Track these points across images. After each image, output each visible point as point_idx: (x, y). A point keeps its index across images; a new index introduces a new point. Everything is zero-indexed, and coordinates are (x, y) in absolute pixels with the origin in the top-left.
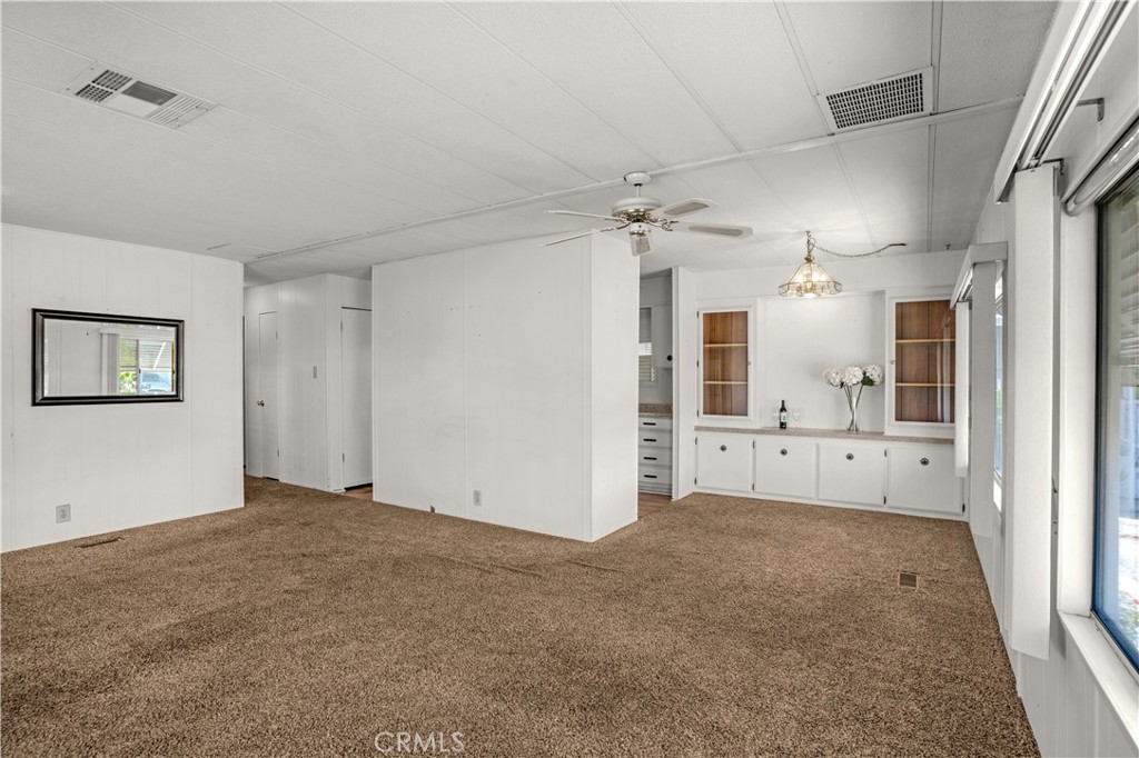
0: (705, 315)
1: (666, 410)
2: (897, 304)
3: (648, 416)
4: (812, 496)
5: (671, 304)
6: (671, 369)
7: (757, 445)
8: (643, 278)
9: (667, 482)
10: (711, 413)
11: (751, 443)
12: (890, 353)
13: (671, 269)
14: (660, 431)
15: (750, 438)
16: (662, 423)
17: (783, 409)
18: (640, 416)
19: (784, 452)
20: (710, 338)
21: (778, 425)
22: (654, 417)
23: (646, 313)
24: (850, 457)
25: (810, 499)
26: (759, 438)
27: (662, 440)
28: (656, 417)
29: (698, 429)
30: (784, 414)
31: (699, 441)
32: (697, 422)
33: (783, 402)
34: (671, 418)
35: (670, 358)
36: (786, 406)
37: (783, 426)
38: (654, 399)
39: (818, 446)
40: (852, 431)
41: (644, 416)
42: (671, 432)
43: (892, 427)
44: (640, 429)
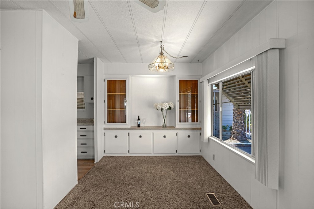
0: (108, 81)
1: (91, 121)
2: (180, 80)
3: (82, 125)
4: (152, 153)
5: (93, 75)
6: (93, 104)
7: (130, 135)
8: (79, 63)
9: (92, 154)
10: (110, 122)
11: (127, 134)
12: (177, 98)
13: (93, 58)
14: (88, 131)
15: (127, 132)
16: (89, 128)
17: (139, 119)
18: (77, 125)
19: (140, 137)
20: (109, 90)
21: (137, 125)
22: (85, 125)
23: (80, 79)
24: (165, 137)
25: (151, 154)
26: (131, 132)
27: (89, 135)
28: (86, 125)
29: (105, 129)
30: (139, 121)
31: (106, 134)
32: (105, 126)
33: (139, 116)
34: (93, 125)
35: (92, 99)
36: (140, 118)
37: (139, 126)
38: (84, 116)
39: (153, 133)
40: (164, 127)
41: (80, 125)
42: (93, 131)
43: (178, 125)
44: (78, 131)
